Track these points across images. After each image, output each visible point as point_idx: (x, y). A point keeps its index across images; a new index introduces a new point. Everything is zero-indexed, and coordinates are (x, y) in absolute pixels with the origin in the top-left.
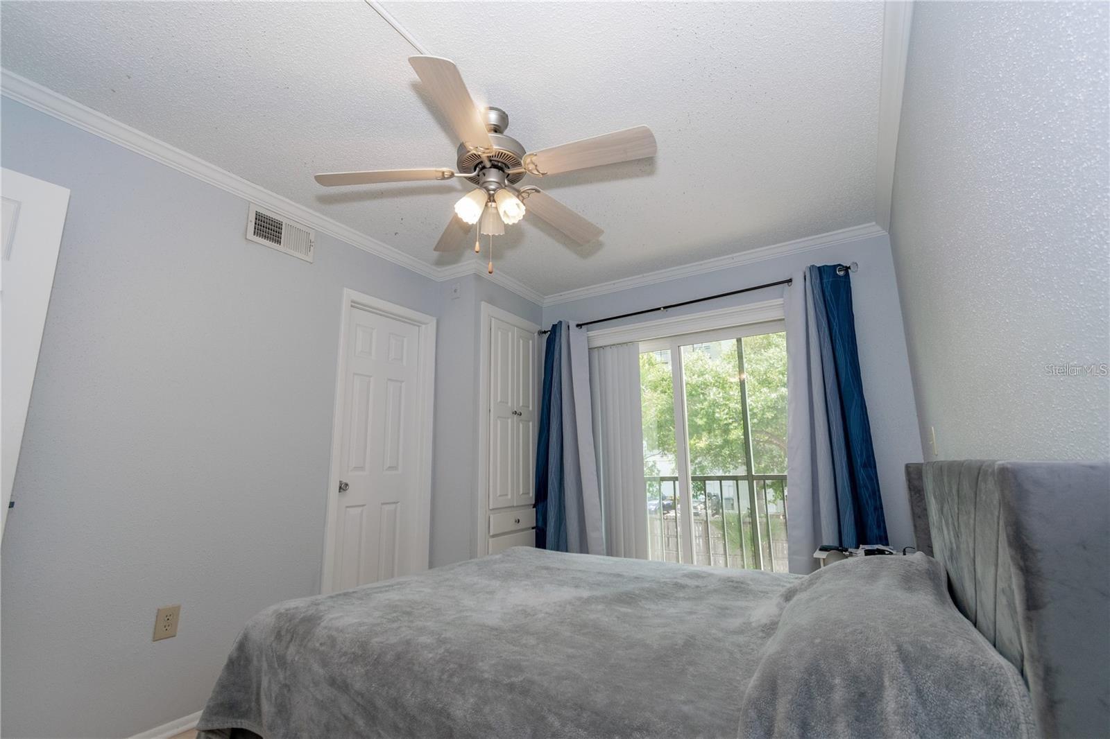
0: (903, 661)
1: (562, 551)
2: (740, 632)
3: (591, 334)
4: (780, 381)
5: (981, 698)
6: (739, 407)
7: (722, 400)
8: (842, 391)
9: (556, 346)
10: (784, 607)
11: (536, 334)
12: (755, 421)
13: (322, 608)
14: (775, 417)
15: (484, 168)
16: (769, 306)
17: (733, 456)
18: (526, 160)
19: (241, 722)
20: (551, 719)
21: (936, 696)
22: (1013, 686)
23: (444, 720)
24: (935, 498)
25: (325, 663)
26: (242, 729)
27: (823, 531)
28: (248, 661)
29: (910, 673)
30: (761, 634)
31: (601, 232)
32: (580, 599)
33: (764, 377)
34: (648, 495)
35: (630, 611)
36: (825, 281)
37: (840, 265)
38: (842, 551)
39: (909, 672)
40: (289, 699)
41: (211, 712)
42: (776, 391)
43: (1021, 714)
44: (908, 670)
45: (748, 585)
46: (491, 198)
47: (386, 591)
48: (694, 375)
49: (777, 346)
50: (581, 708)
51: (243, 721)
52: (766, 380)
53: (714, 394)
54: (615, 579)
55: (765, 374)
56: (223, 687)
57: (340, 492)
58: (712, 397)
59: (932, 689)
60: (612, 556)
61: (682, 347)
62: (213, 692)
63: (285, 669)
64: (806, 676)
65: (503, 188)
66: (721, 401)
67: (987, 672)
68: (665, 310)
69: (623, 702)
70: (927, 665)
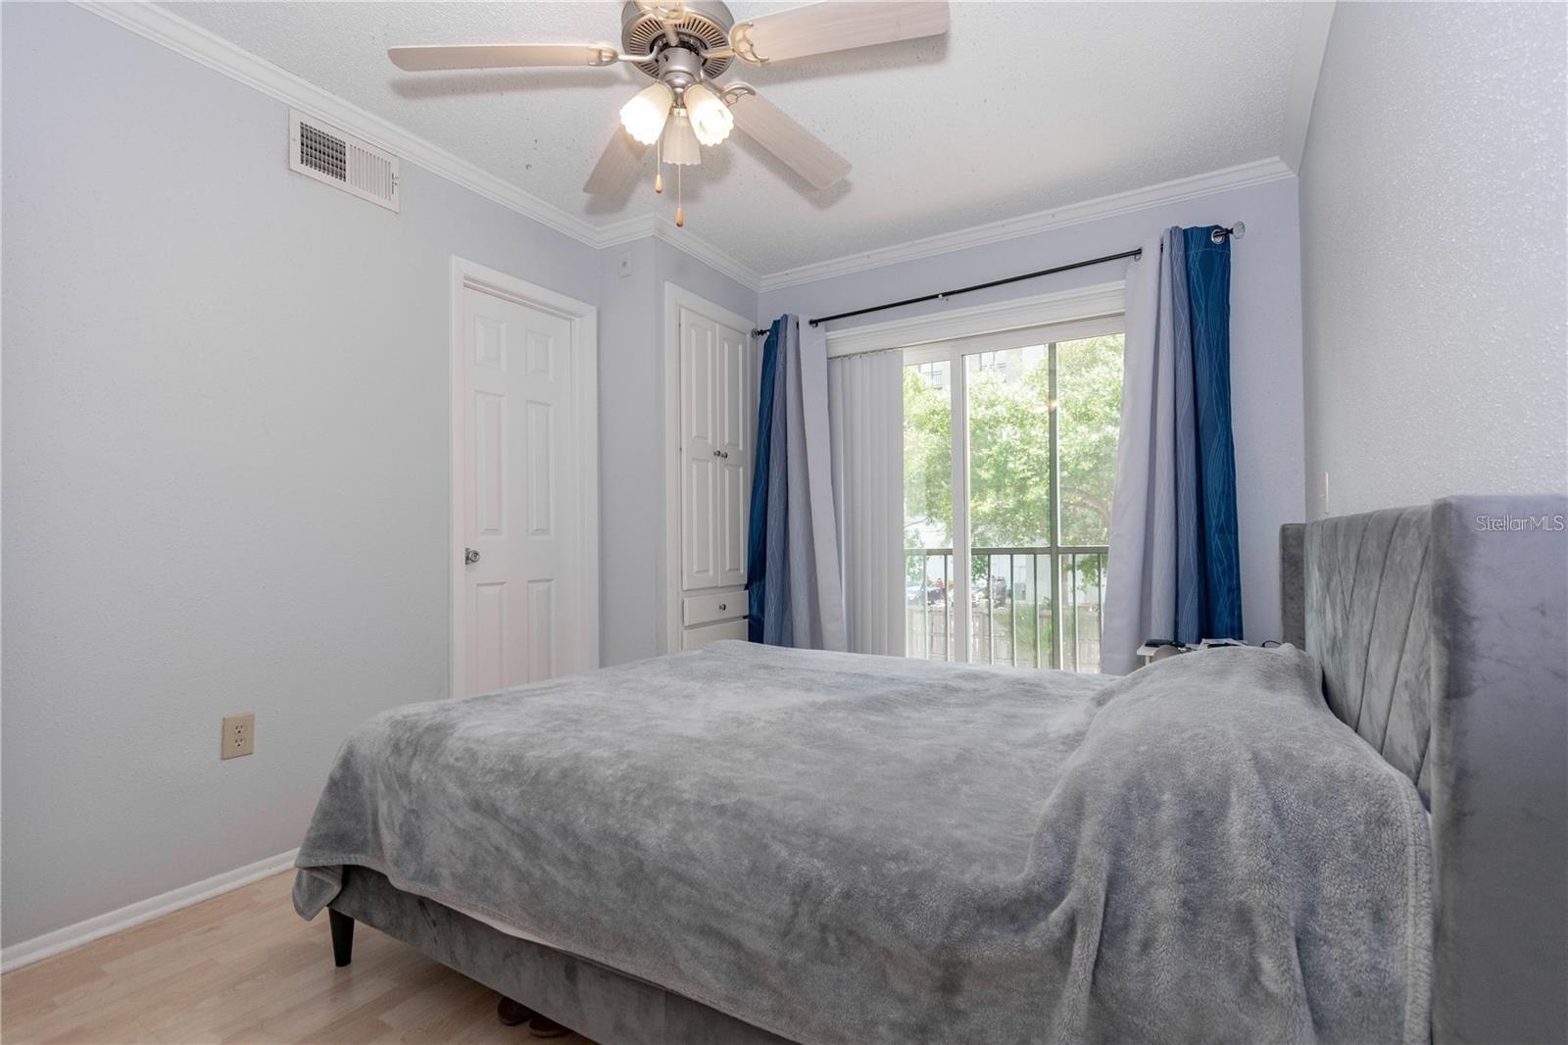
0: (1259, 772)
1: (786, 646)
2: (1032, 744)
3: (831, 335)
4: (1107, 415)
5: (1359, 816)
6: (1044, 454)
7: (1018, 443)
8: (1201, 421)
9: (778, 355)
10: (1096, 714)
11: (748, 336)
12: (1065, 473)
13: (454, 714)
14: (1095, 469)
15: (667, 46)
16: (1103, 292)
17: (1029, 525)
18: (736, 36)
19: (356, 859)
20: (776, 847)
21: (1298, 814)
22: (1405, 801)
23: (630, 850)
24: (1319, 570)
25: (464, 784)
26: (358, 866)
27: (1153, 621)
28: (357, 781)
29: (1267, 786)
30: (1061, 747)
31: (849, 167)
32: (813, 704)
33: (1083, 410)
34: (908, 578)
35: (881, 719)
36: (1192, 252)
37: (1217, 227)
38: (1176, 646)
39: (1266, 784)
40: (419, 828)
41: (314, 844)
42: (1098, 430)
43: (1410, 834)
44: (1265, 783)
45: (1045, 688)
46: (679, 101)
47: (543, 694)
48: (979, 406)
49: (1106, 363)
50: (817, 834)
51: (357, 856)
52: (1085, 414)
53: (1007, 434)
54: (861, 681)
55: (1085, 405)
56: (325, 814)
57: (467, 564)
58: (1005, 438)
59: (1295, 805)
60: (855, 651)
61: (967, 357)
62: (314, 820)
63: (410, 791)
64: (1124, 791)
65: (697, 83)
66: (1018, 445)
67: (1371, 784)
68: (945, 298)
69: (873, 827)
70: (1291, 777)
